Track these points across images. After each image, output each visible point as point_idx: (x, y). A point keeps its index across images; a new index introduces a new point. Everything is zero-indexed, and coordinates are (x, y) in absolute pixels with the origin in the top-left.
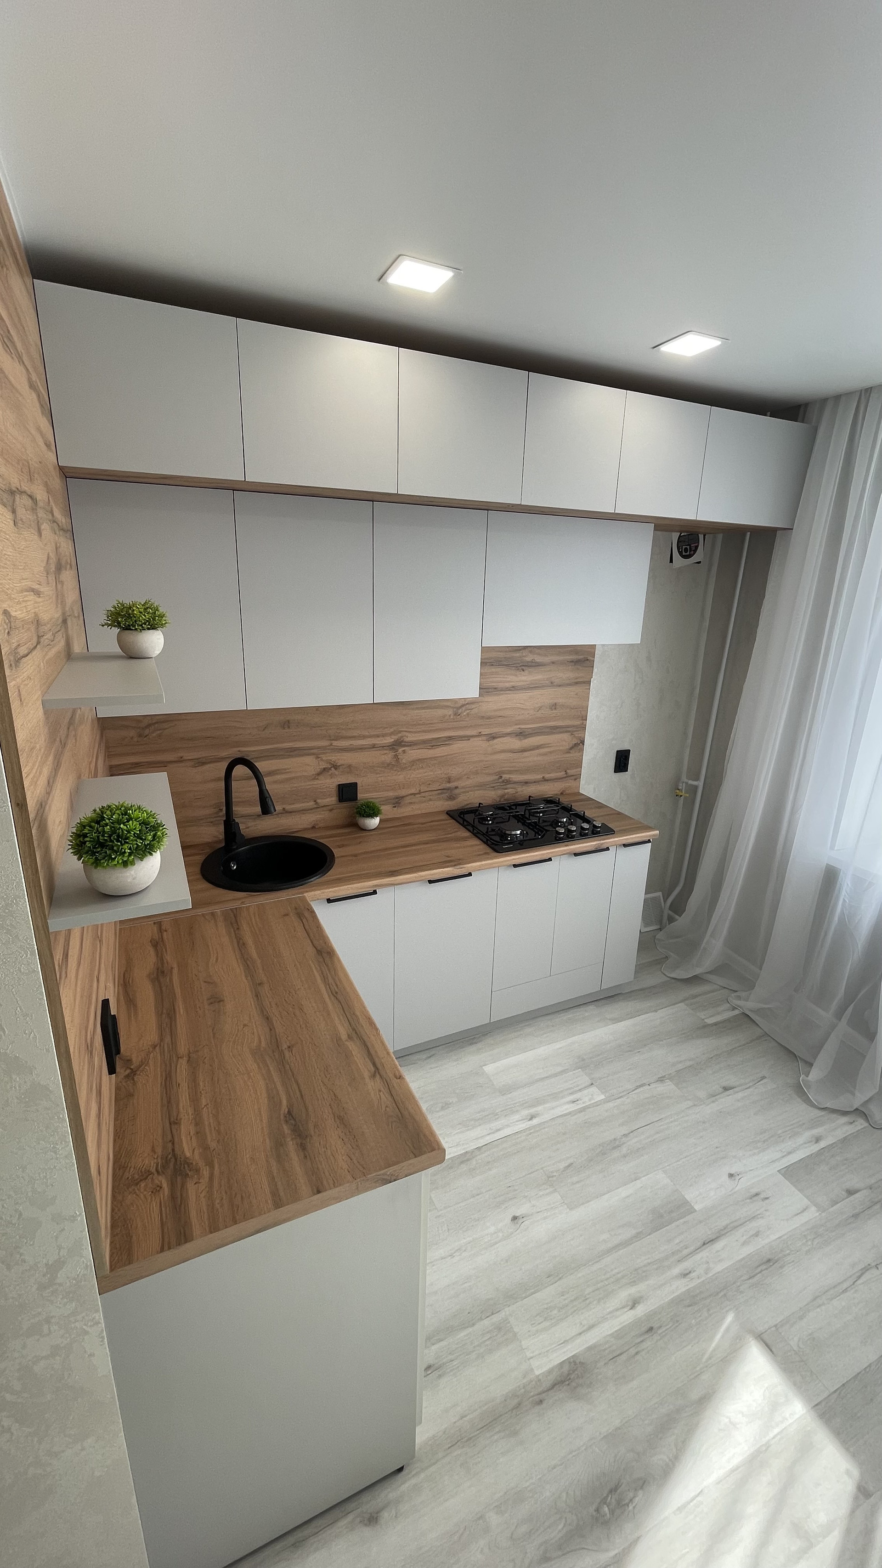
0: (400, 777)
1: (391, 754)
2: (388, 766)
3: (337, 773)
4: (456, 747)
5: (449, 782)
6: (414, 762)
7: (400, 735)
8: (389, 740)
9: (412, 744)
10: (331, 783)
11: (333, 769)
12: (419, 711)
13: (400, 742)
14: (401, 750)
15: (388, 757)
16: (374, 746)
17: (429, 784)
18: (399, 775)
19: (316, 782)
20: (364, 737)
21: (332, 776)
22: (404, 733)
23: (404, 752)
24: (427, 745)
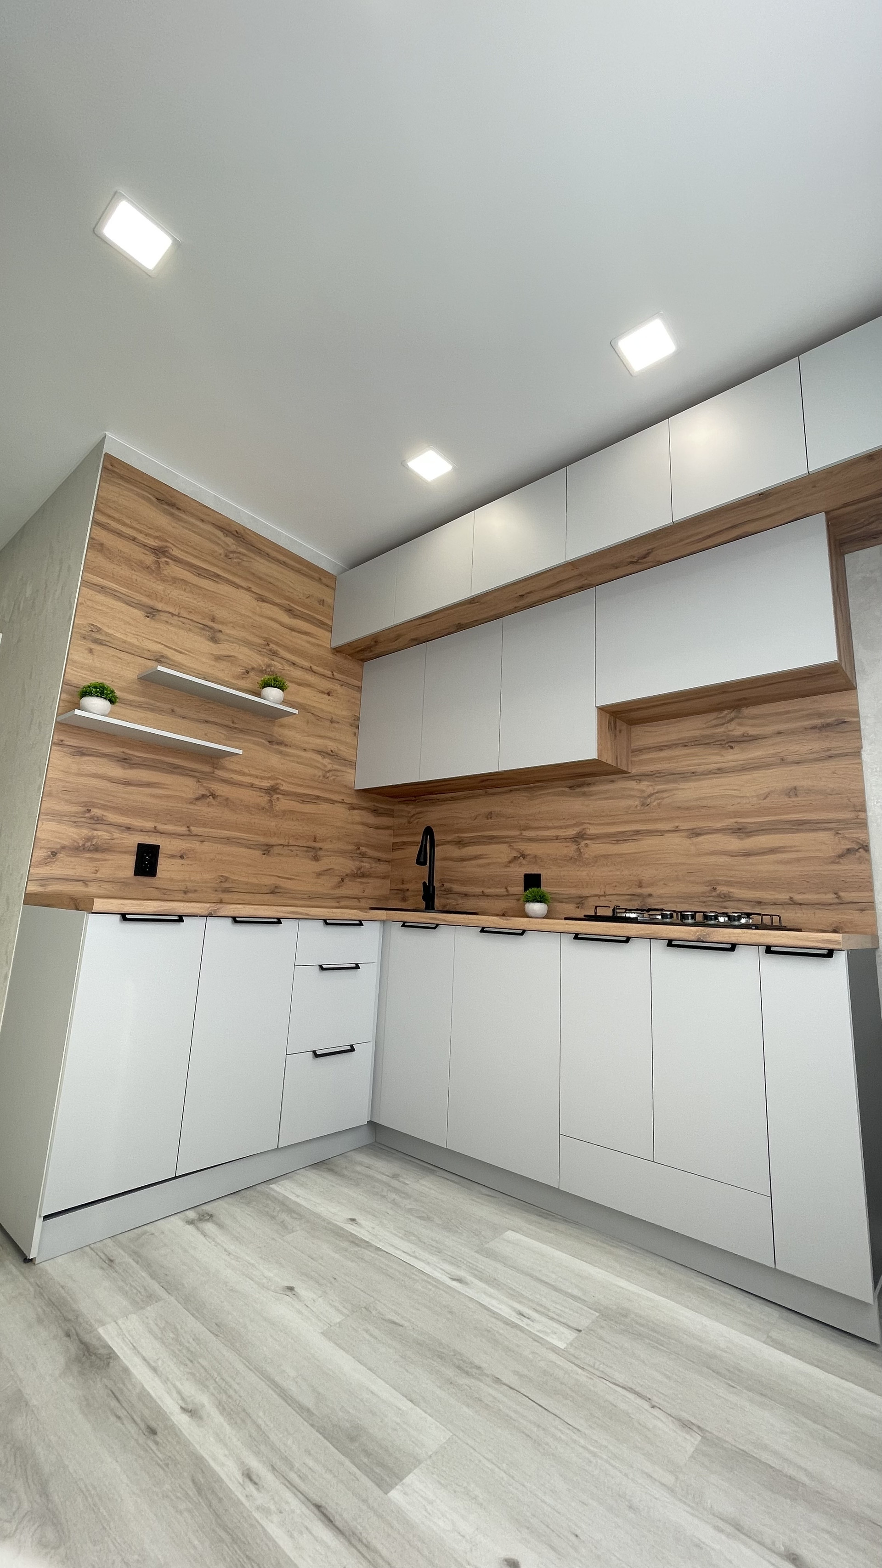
0: (583, 873)
1: (574, 847)
2: (571, 860)
3: (524, 862)
4: (648, 843)
5: (640, 887)
6: (597, 858)
7: (582, 827)
8: (572, 832)
9: (595, 838)
10: (520, 871)
11: (521, 858)
12: (602, 802)
13: (583, 835)
14: (583, 843)
15: (570, 849)
16: (557, 838)
17: (616, 886)
18: (582, 871)
19: (507, 869)
20: (548, 828)
21: (521, 865)
22: (588, 825)
23: (587, 846)
24: (611, 839)
